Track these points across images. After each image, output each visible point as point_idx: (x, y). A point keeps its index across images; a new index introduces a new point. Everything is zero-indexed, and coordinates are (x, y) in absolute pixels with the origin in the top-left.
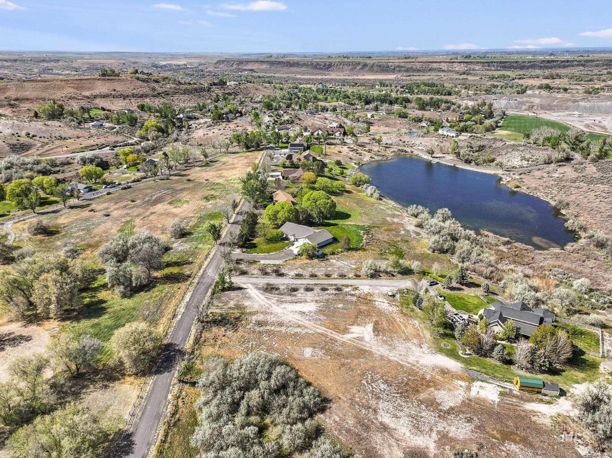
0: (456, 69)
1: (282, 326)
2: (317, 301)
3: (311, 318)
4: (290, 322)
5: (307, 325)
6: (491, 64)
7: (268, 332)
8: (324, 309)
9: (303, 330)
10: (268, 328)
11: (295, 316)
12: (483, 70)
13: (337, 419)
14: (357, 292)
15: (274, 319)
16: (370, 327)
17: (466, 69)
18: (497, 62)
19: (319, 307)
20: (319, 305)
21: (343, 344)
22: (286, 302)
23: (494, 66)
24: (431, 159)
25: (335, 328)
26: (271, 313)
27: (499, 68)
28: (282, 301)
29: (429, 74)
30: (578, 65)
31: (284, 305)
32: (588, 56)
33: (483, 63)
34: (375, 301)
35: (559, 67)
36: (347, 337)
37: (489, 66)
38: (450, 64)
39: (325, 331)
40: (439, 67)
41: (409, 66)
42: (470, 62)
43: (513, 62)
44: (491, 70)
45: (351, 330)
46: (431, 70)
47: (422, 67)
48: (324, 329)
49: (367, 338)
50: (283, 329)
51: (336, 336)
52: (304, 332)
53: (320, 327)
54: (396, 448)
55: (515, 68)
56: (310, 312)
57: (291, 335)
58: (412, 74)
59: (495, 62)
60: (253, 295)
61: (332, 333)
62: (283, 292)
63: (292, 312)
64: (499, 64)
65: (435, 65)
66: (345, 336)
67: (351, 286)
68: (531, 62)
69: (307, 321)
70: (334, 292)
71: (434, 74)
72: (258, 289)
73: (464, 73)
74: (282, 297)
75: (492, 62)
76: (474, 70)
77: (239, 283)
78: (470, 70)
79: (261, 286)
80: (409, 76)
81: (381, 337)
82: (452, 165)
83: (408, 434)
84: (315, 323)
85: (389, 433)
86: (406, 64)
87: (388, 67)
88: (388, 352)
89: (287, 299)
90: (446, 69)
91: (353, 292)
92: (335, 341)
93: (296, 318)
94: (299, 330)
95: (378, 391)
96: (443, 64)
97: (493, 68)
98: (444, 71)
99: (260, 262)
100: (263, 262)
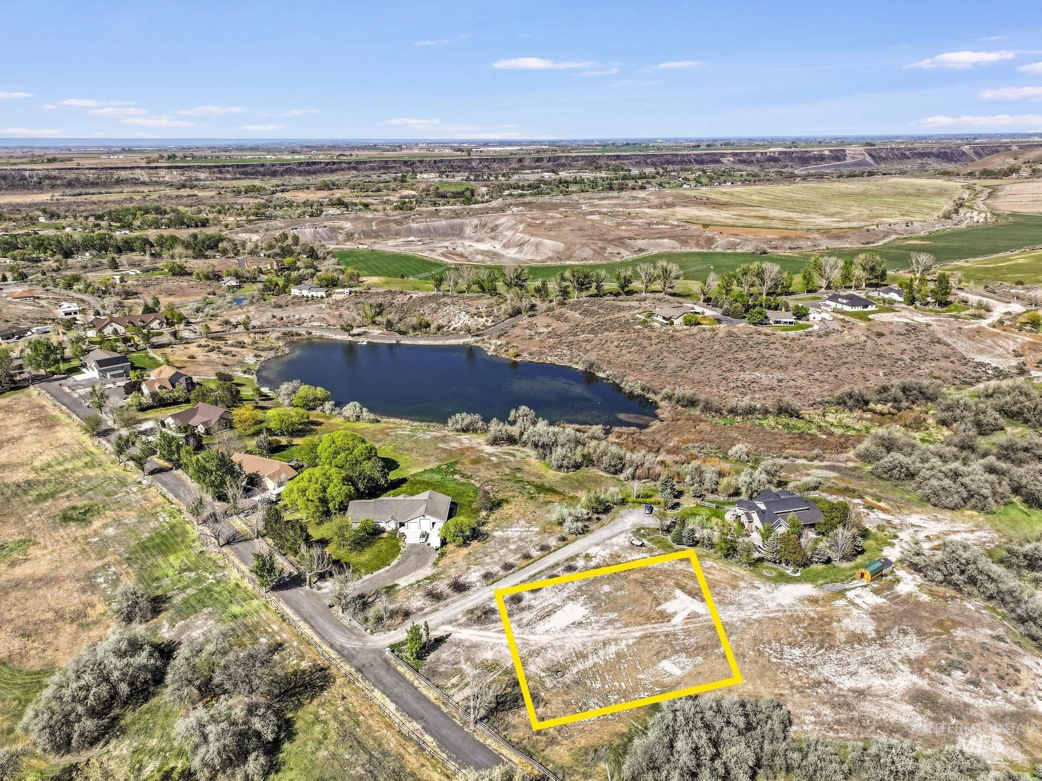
0: (167, 179)
2: (570, 599)
3: (600, 625)
4: (585, 645)
6: (224, 170)
8: (595, 603)
10: (574, 670)
11: (577, 634)
12: (212, 180)
13: (813, 719)
14: (595, 560)
15: (559, 654)
16: (681, 595)
17: (183, 178)
18: (232, 166)
19: (585, 604)
21: (688, 633)
22: (534, 622)
23: (229, 172)
24: (350, 338)
25: (648, 620)
26: (545, 649)
27: (238, 176)
28: (528, 624)
29: (120, 190)
30: (349, 168)
31: (539, 629)
32: (351, 155)
33: (209, 167)
35: (325, 171)
36: (678, 622)
37: (221, 172)
38: (151, 171)
39: (642, 630)
40: (132, 176)
41: (72, 175)
42: (187, 167)
43: (258, 165)
44: (226, 179)
45: (670, 611)
46: (119, 182)
47: (98, 178)
48: (639, 628)
49: (699, 609)
50: (593, 660)
51: (665, 629)
52: (623, 646)
53: (629, 629)
54: (896, 705)
55: (264, 175)
56: (586, 617)
58: (83, 191)
59: (228, 166)
60: (474, 639)
61: (654, 628)
63: (564, 630)
64: (235, 169)
65: (124, 174)
66: (673, 622)
67: (576, 556)
68: (283, 165)
69: (603, 631)
71: (130, 190)
72: (467, 625)
73: (184, 186)
74: (518, 617)
75: (224, 166)
76: (197, 180)
78: (191, 179)
79: (462, 619)
80: (80, 195)
82: (394, 342)
83: (885, 683)
84: (615, 628)
85: (870, 695)
86: (63, 173)
87: (23, 178)
88: (742, 613)
89: (529, 618)
90: (147, 179)
91: (592, 564)
92: (672, 635)
93: (582, 636)
94: (613, 648)
95: (802, 660)
96: (138, 171)
97: (228, 176)
98: (144, 183)
99: (397, 585)
100: (403, 582)
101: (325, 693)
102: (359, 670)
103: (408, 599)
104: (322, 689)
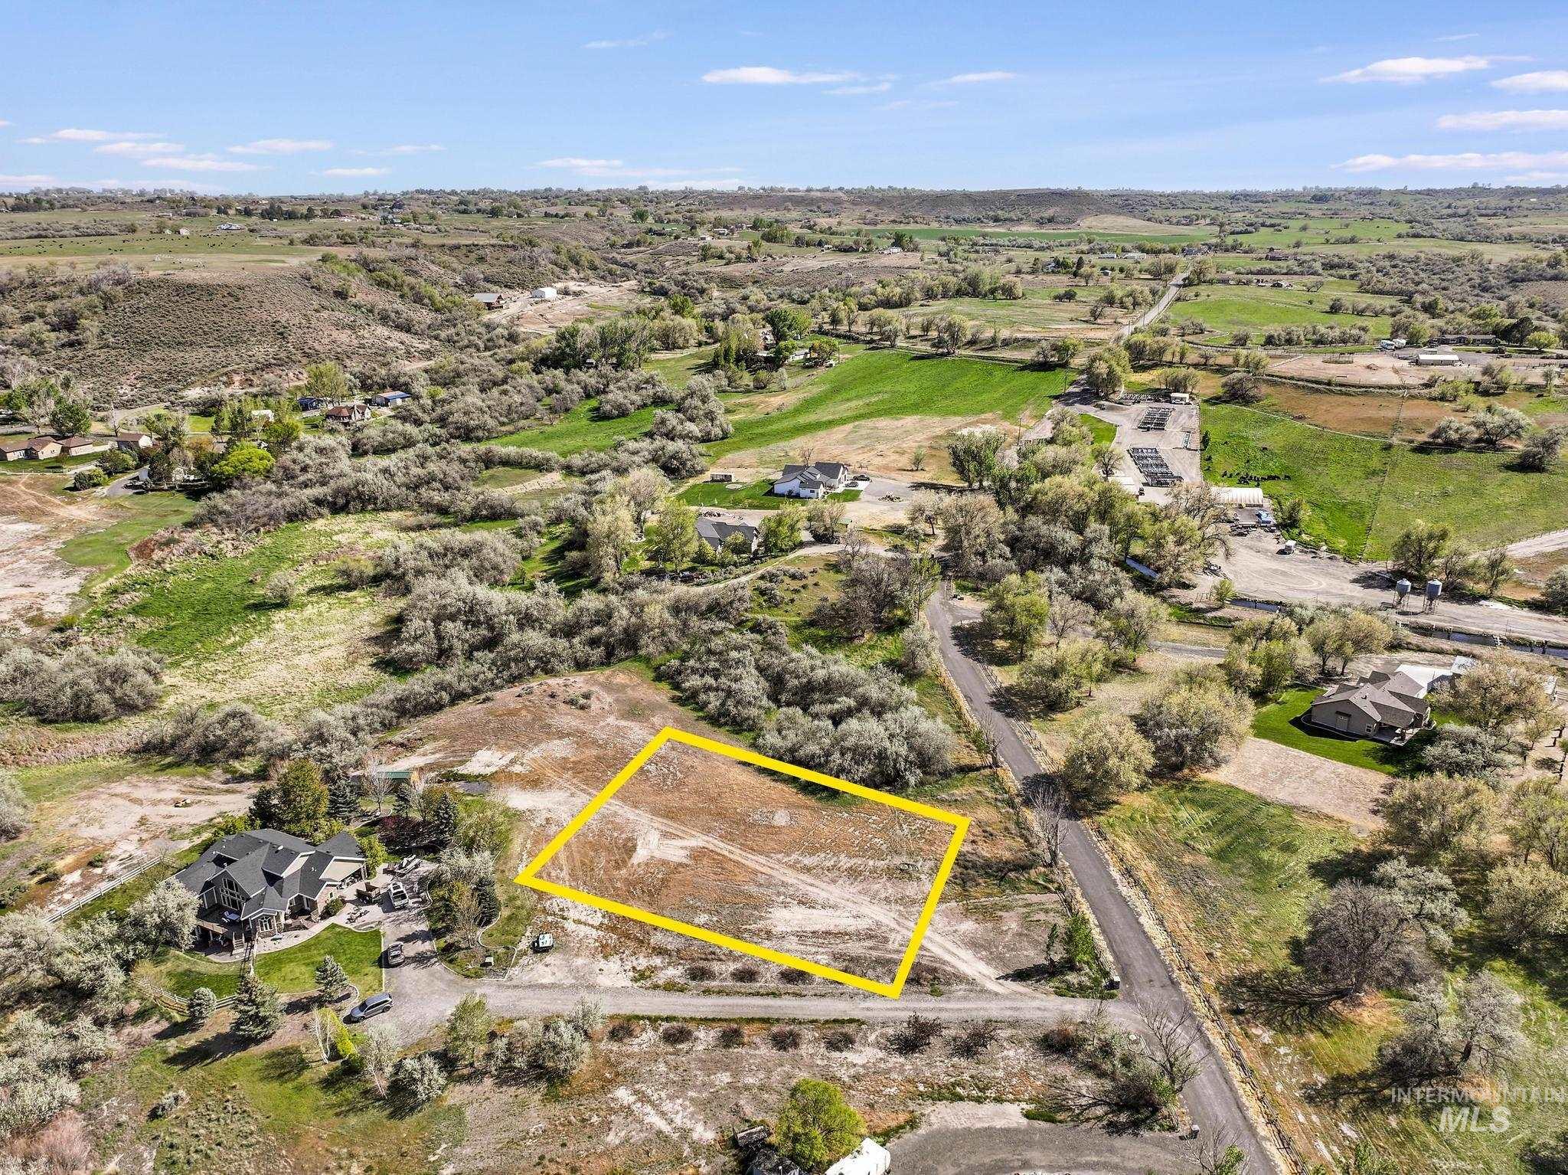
1: (851, 868)
2: (769, 935)
3: (782, 889)
4: (834, 881)
5: (789, 871)
7: (879, 855)
8: (746, 912)
9: (797, 862)
10: (881, 864)
11: (824, 895)
14: (642, 963)
15: (876, 887)
16: (641, 855)
19: (761, 918)
20: (761, 925)
21: (707, 831)
22: (859, 936)
25: (721, 862)
26: (887, 900)
28: (871, 937)
31: (862, 924)
34: (600, 927)
36: (698, 841)
39: (747, 858)
45: (683, 853)
48: (747, 863)
49: (654, 837)
50: (845, 862)
51: (722, 845)
52: (794, 856)
53: (758, 868)
56: (785, 905)
57: (822, 848)
60: (966, 954)
61: (731, 852)
62: (879, 969)
63: (834, 907)
66: (701, 844)
67: (656, 987)
69: (790, 881)
70: (716, 967)
72: (960, 978)
74: (875, 953)
77: (1038, 995)
79: (959, 989)
81: (624, 836)
84: (771, 876)
88: (621, 812)
89: (857, 944)
91: (657, 961)
92: (724, 838)
93: (821, 891)
94: (808, 861)
99: (1028, 1115)
100: (1011, 1115)
101: (1237, 973)
102: (1174, 984)
103: (1024, 1073)
104: (1240, 981)
